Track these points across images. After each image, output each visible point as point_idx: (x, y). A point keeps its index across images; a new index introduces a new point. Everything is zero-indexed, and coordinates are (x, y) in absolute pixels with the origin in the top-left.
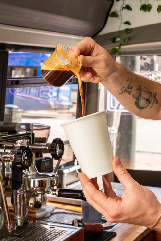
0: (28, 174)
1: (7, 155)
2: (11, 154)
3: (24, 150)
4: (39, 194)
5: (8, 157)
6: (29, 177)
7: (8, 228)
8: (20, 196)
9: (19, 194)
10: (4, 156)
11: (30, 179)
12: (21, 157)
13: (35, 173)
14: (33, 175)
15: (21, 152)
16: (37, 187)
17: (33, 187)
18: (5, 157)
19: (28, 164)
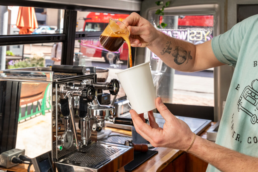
0: (92, 106)
1: (76, 91)
2: (79, 91)
3: (89, 88)
4: (100, 121)
5: (77, 93)
6: (93, 108)
7: (77, 146)
8: (85, 122)
9: (85, 121)
10: (73, 92)
11: (94, 109)
12: (87, 93)
13: (97, 105)
14: (95, 107)
15: (87, 89)
16: (98, 116)
17: (95, 116)
18: (75, 93)
19: (92, 99)
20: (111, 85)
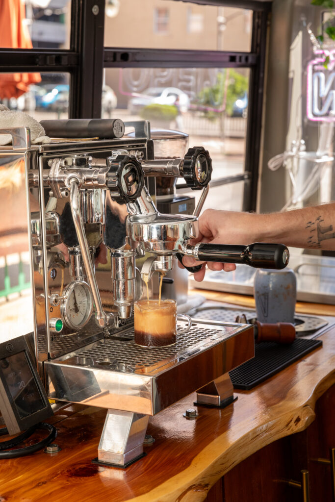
0: (139, 215)
1: (92, 174)
2: (100, 173)
3: (125, 163)
4: (160, 255)
5: (94, 180)
6: (140, 221)
7: (98, 318)
8: (123, 259)
9: (121, 257)
10: (85, 177)
11: (142, 224)
12: (119, 176)
13: (151, 213)
14: (147, 217)
15: (120, 166)
16: (155, 241)
17: (147, 240)
18: (88, 180)
19: (136, 193)
20: (189, 163)
